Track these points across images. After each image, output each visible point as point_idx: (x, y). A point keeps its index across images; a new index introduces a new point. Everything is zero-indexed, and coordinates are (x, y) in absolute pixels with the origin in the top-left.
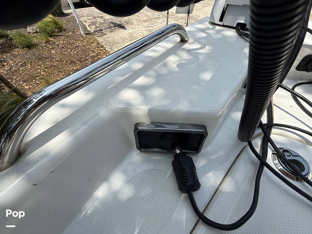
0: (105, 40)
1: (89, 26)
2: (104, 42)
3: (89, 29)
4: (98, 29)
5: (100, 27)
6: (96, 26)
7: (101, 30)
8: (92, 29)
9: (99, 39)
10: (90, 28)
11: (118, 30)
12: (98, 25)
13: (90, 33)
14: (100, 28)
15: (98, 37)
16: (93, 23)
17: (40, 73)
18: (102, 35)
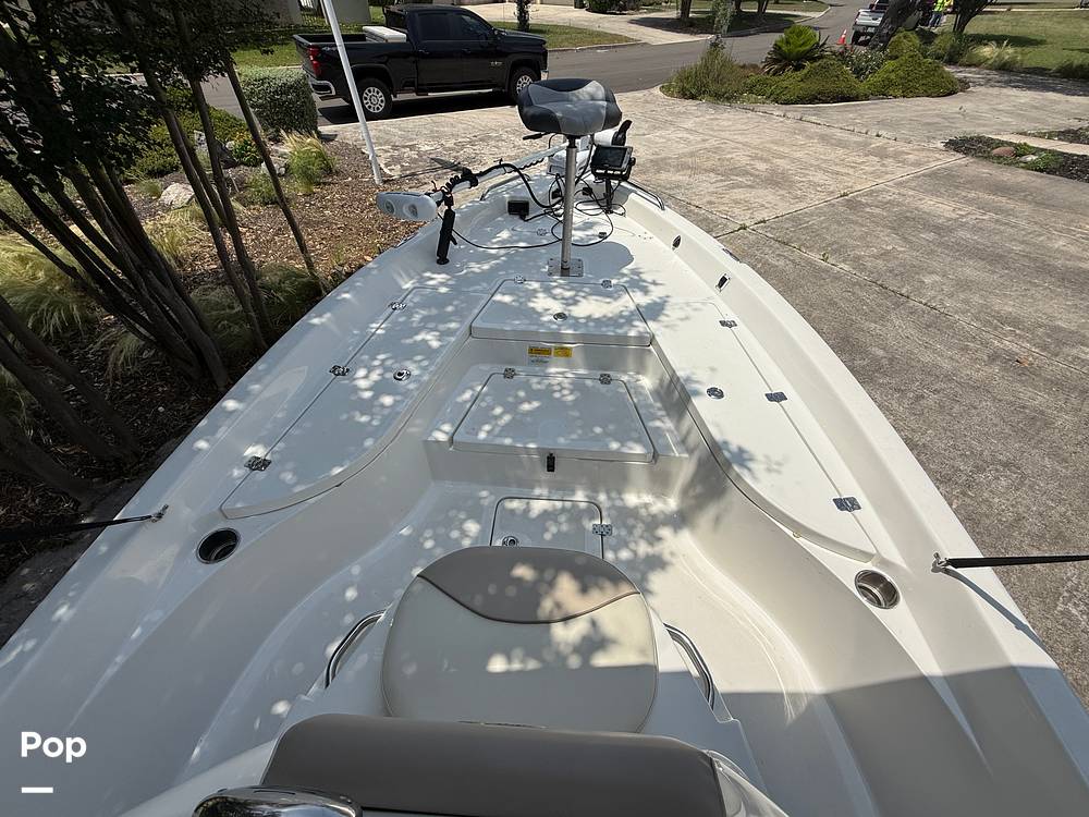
1: (387, 165)
3: (386, 170)
4: (408, 172)
5: (410, 167)
6: (402, 166)
7: (413, 174)
8: (395, 172)
10: (390, 170)
12: (407, 164)
13: (393, 180)
14: (413, 171)
16: (395, 160)
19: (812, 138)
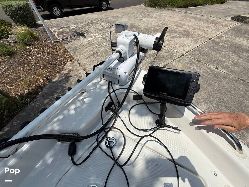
0: (70, 46)
1: (58, 35)
2: (69, 48)
3: (57, 37)
4: (65, 38)
6: (63, 35)
8: (59, 38)
9: (65, 46)
11: (80, 38)
12: (65, 34)
13: (59, 41)
14: (66, 37)
15: (64, 44)
16: (61, 33)
17: (20, 76)
18: (68, 43)
19: (191, 18)
